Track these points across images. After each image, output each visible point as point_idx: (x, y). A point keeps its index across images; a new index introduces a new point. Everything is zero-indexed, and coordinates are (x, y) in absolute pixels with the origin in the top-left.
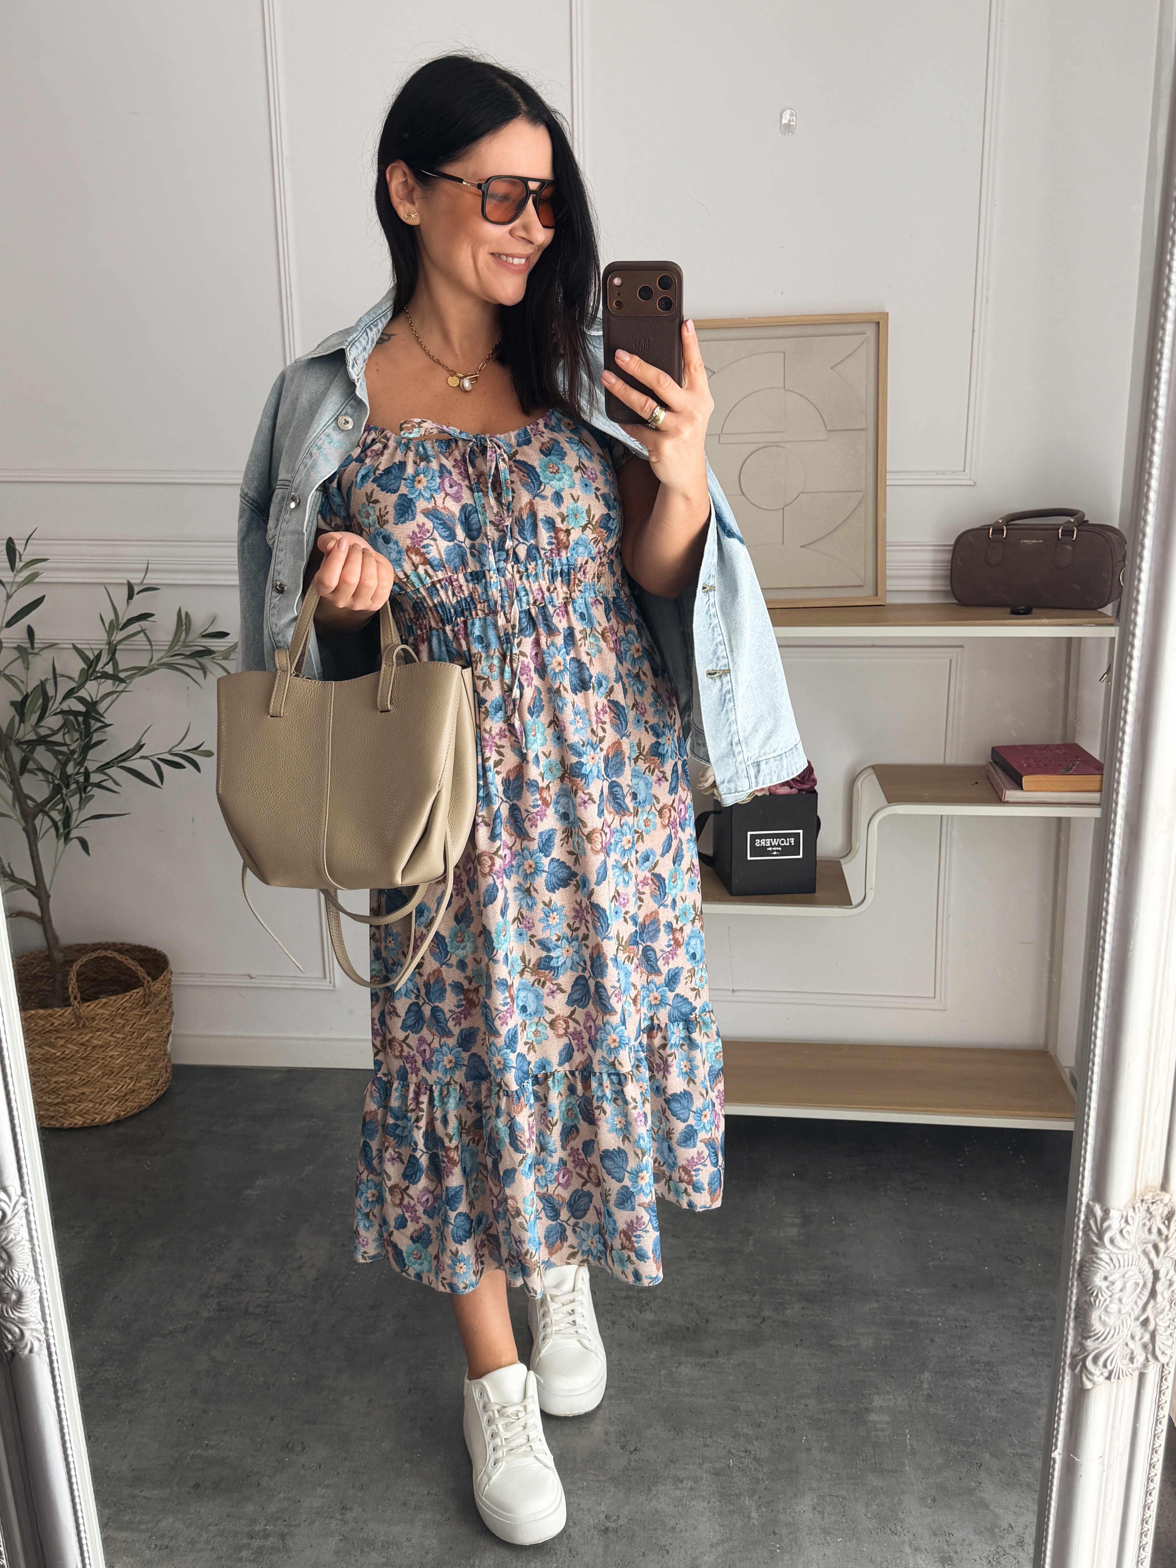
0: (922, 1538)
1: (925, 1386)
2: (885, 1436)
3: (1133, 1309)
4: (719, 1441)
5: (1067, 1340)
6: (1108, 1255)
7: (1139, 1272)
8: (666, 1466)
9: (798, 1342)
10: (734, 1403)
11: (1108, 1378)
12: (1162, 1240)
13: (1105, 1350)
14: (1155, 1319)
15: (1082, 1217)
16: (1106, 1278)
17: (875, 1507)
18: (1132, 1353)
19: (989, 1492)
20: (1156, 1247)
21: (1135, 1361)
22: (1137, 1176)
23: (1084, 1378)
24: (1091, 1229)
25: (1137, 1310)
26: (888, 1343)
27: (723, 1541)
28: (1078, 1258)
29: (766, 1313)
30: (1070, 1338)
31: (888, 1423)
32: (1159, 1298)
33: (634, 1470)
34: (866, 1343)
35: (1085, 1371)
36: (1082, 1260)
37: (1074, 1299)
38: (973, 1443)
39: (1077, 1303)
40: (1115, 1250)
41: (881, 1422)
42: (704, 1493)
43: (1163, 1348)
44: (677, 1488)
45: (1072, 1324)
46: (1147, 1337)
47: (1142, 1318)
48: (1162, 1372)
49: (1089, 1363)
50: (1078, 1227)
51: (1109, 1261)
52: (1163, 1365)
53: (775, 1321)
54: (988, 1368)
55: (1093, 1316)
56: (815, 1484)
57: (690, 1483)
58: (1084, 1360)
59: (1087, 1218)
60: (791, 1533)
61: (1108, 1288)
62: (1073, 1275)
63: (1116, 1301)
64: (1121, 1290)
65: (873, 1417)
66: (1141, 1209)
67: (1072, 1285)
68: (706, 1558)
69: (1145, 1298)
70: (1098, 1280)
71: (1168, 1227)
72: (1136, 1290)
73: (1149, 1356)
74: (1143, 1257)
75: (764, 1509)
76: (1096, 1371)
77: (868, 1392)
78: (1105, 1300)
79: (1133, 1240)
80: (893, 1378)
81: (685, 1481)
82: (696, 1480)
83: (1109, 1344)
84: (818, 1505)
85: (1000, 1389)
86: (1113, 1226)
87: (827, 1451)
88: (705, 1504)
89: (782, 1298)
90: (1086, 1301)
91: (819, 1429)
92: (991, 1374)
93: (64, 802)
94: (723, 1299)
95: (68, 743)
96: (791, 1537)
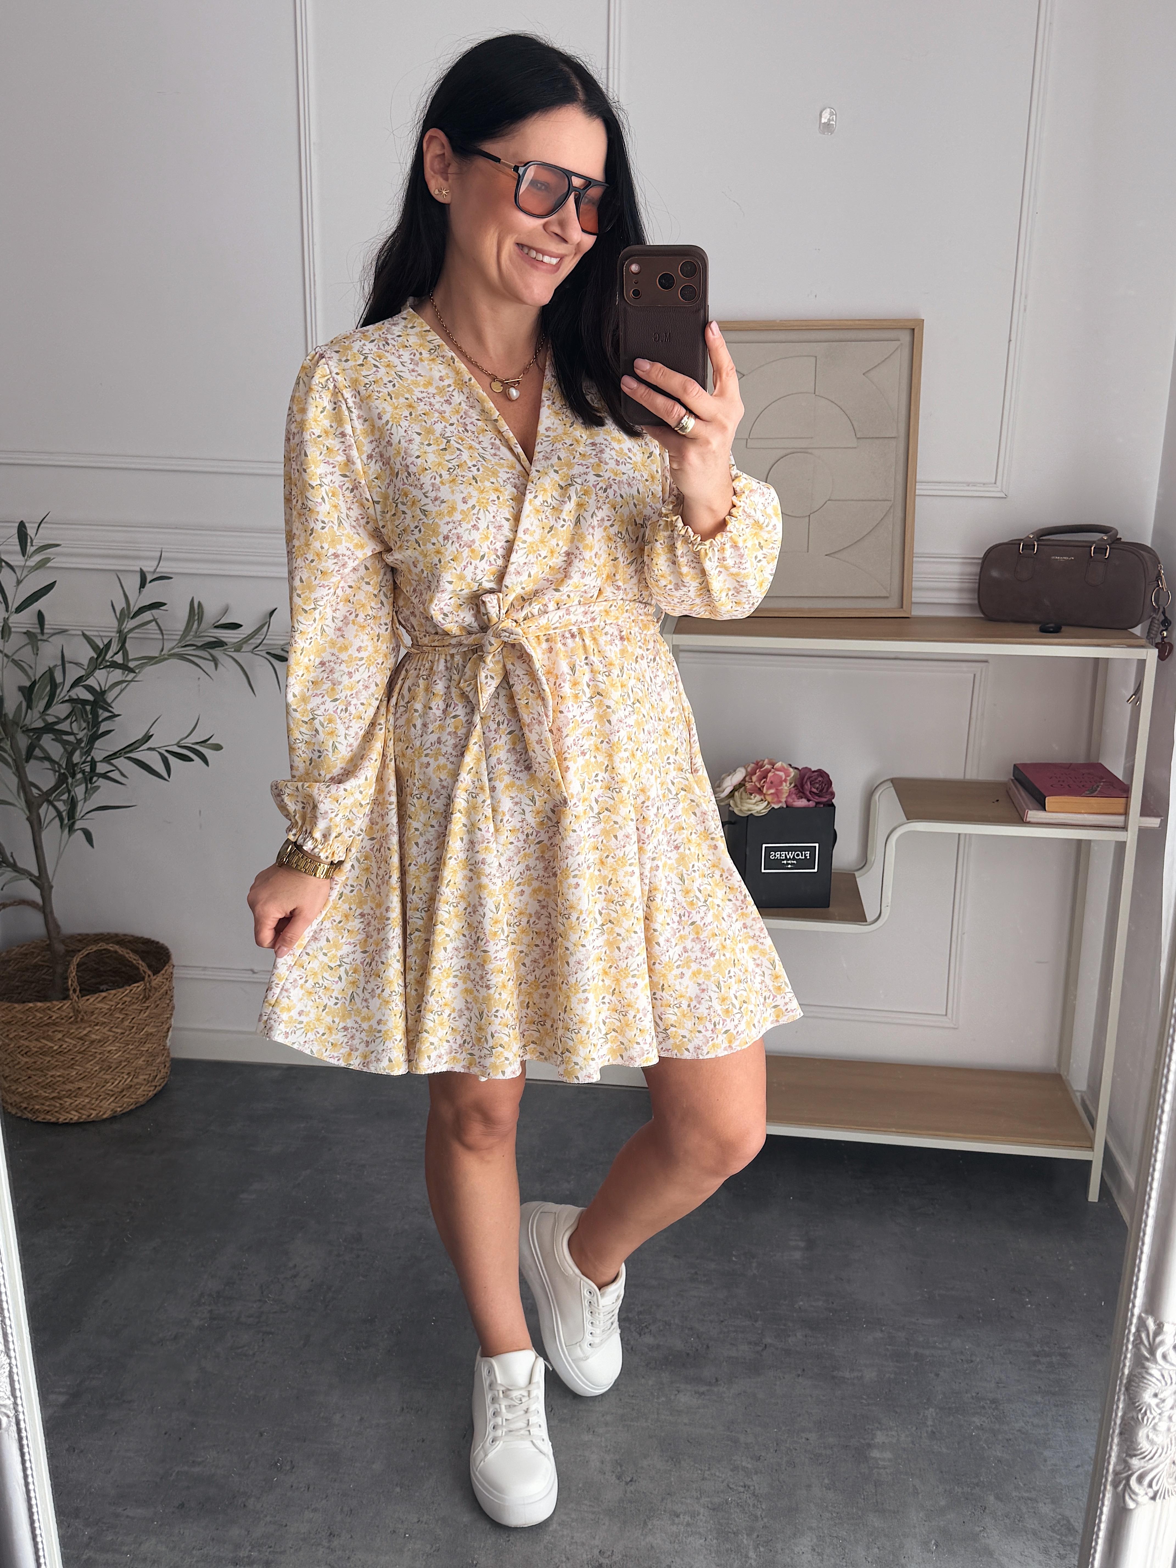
1: (930, 1423)
2: (887, 1473)
4: (717, 1474)
5: (1110, 1456)
6: (1159, 1370)
8: (663, 1499)
9: (800, 1372)
10: (733, 1434)
11: (1153, 1498)
13: (1152, 1470)
15: (1133, 1329)
16: (1156, 1395)
17: (876, 1550)
19: (993, 1538)
23: (1127, 1497)
24: (1142, 1342)
26: (892, 1376)
28: (1126, 1371)
29: (768, 1340)
30: (1114, 1454)
31: (890, 1460)
33: (631, 1502)
34: (870, 1375)
35: (1127, 1488)
36: (1130, 1374)
37: (1120, 1414)
38: (977, 1485)
39: (1123, 1419)
40: (1167, 1366)
41: (884, 1460)
42: (701, 1530)
44: (673, 1524)
45: (1116, 1440)
49: (1133, 1482)
50: (1128, 1340)
51: (1160, 1378)
53: (777, 1349)
54: (994, 1406)
55: (1140, 1434)
56: (814, 1524)
57: (688, 1518)
58: (1128, 1478)
59: (1138, 1331)
61: (1157, 1405)
62: (1120, 1389)
63: (1166, 1419)
64: (1172, 1408)
65: (875, 1454)
67: (1119, 1399)
70: (1147, 1397)
75: (762, 1549)
76: (1141, 1491)
77: (870, 1427)
78: (1154, 1418)
80: (896, 1412)
81: (681, 1516)
82: (693, 1515)
83: (1156, 1463)
84: (817, 1545)
85: (1006, 1428)
86: (1167, 1341)
87: (828, 1488)
88: (702, 1541)
89: (785, 1325)
90: (1133, 1417)
91: (820, 1464)
92: (996, 1412)
93: (70, 792)
94: (724, 1324)
95: (76, 731)
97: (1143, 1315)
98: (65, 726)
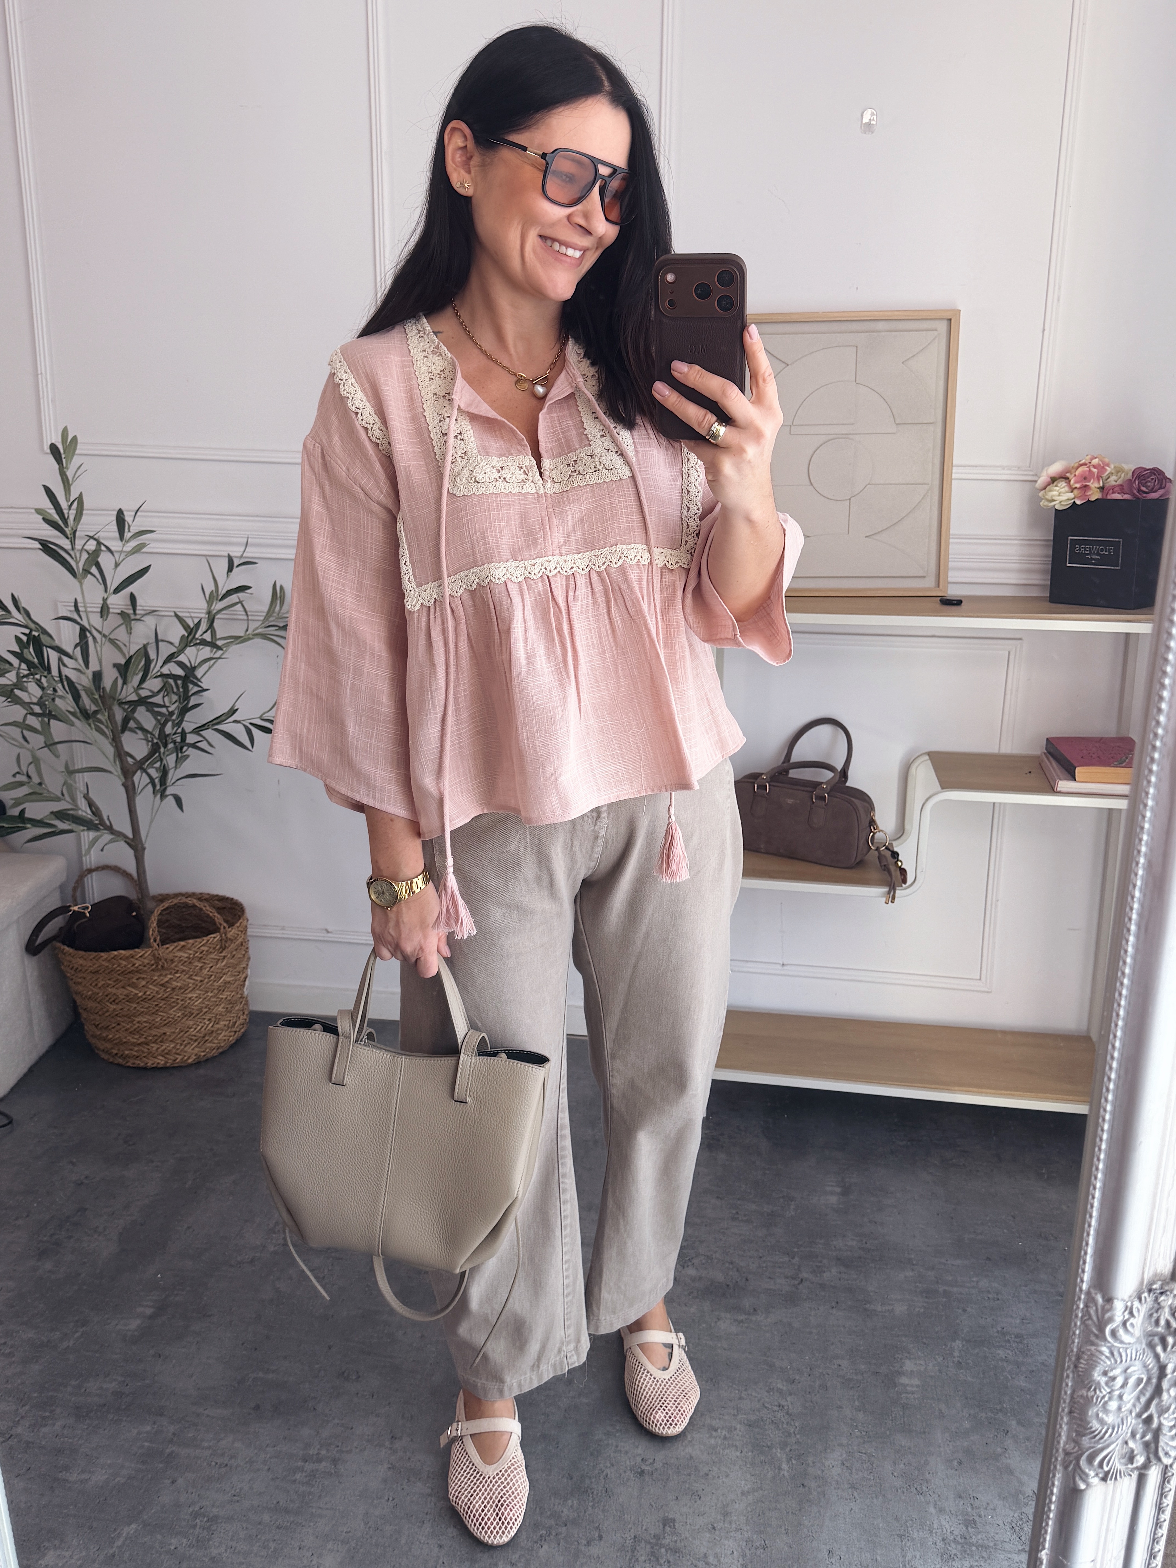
0: (947, 1500)
1: (956, 1354)
2: (914, 1398)
4: (754, 1394)
9: (834, 1304)
10: (769, 1359)
17: (902, 1466)
19: (1015, 1460)
26: (921, 1310)
27: (754, 1491)
29: (804, 1275)
31: (918, 1386)
34: (900, 1309)
41: (912, 1386)
42: (737, 1443)
44: (712, 1438)
53: (812, 1283)
54: (1018, 1340)
56: (845, 1441)
57: (725, 1434)
60: (820, 1487)
65: (904, 1380)
68: (737, 1505)
75: (794, 1462)
77: (900, 1356)
80: (925, 1344)
81: (719, 1432)
82: (730, 1430)
84: (846, 1460)
85: (1030, 1360)
87: (858, 1410)
88: (738, 1454)
89: (820, 1262)
91: (851, 1388)
92: (1021, 1346)
93: (161, 760)
94: (762, 1259)
95: (167, 704)
96: (819, 1490)
98: (158, 699)
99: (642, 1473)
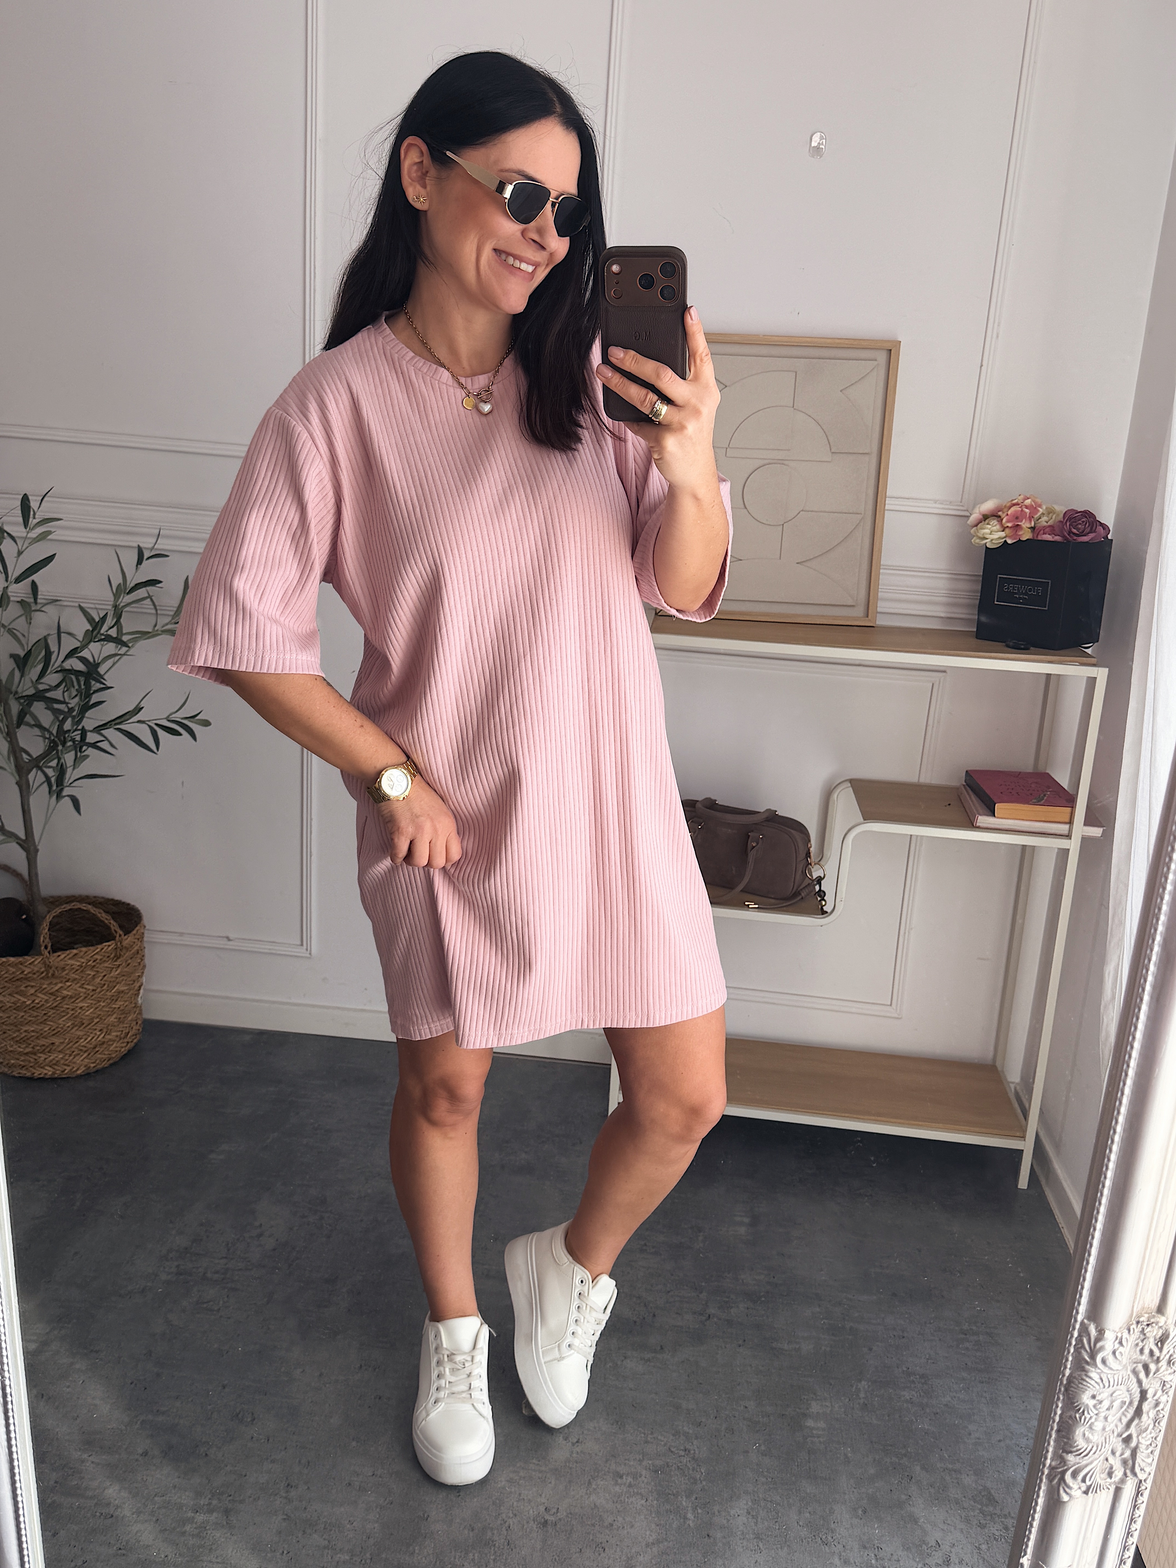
0: (851, 1549)
1: (862, 1395)
2: (820, 1442)
3: (1116, 1426)
4: (659, 1437)
5: (1047, 1451)
6: (1098, 1373)
7: (1126, 1392)
9: (741, 1342)
10: (676, 1400)
11: (1086, 1492)
12: (1152, 1362)
13: (1086, 1466)
14: (1138, 1437)
15: (1076, 1334)
16: (1093, 1397)
17: (808, 1515)
18: (1111, 1468)
19: (919, 1508)
20: (1146, 1367)
21: (1113, 1476)
22: (1135, 1298)
23: (1062, 1491)
24: (1083, 1347)
25: (1121, 1427)
26: (828, 1349)
27: (658, 1542)
28: (1067, 1373)
29: (712, 1311)
30: (1051, 1449)
31: (824, 1430)
32: (1144, 1417)
33: (577, 1462)
34: (807, 1347)
35: (1062, 1482)
36: (1070, 1375)
37: (1059, 1412)
39: (1061, 1416)
40: (1106, 1370)
41: (817, 1429)
42: (643, 1491)
43: (1143, 1465)
44: (616, 1484)
45: (1054, 1437)
46: (1128, 1454)
47: (1124, 1436)
48: (1139, 1487)
49: (1068, 1476)
50: (1070, 1344)
51: (1099, 1381)
52: (1141, 1481)
53: (720, 1319)
54: (923, 1381)
55: (1077, 1432)
56: (750, 1488)
57: (630, 1479)
58: (1063, 1473)
59: (1080, 1335)
60: (725, 1537)
61: (1095, 1406)
62: (1060, 1390)
63: (1101, 1418)
64: (1108, 1409)
65: (810, 1423)
66: (1136, 1331)
67: (1058, 1399)
68: (641, 1558)
69: (1129, 1416)
70: (1086, 1399)
71: (1161, 1349)
72: (1122, 1408)
73: (1128, 1472)
74: (1132, 1376)
75: (700, 1511)
76: (1075, 1486)
77: (806, 1397)
78: (1091, 1418)
79: (1124, 1362)
80: (831, 1384)
81: (624, 1477)
82: (636, 1476)
83: (1090, 1460)
84: (752, 1509)
85: (933, 1402)
86: (1107, 1347)
87: (764, 1454)
88: (643, 1502)
89: (728, 1297)
90: (1071, 1417)
91: (757, 1431)
92: (926, 1387)
93: (59, 759)
94: (670, 1294)
95: (67, 700)
96: (724, 1541)
97: (1086, 1321)
98: (57, 694)
99: (546, 1522)
